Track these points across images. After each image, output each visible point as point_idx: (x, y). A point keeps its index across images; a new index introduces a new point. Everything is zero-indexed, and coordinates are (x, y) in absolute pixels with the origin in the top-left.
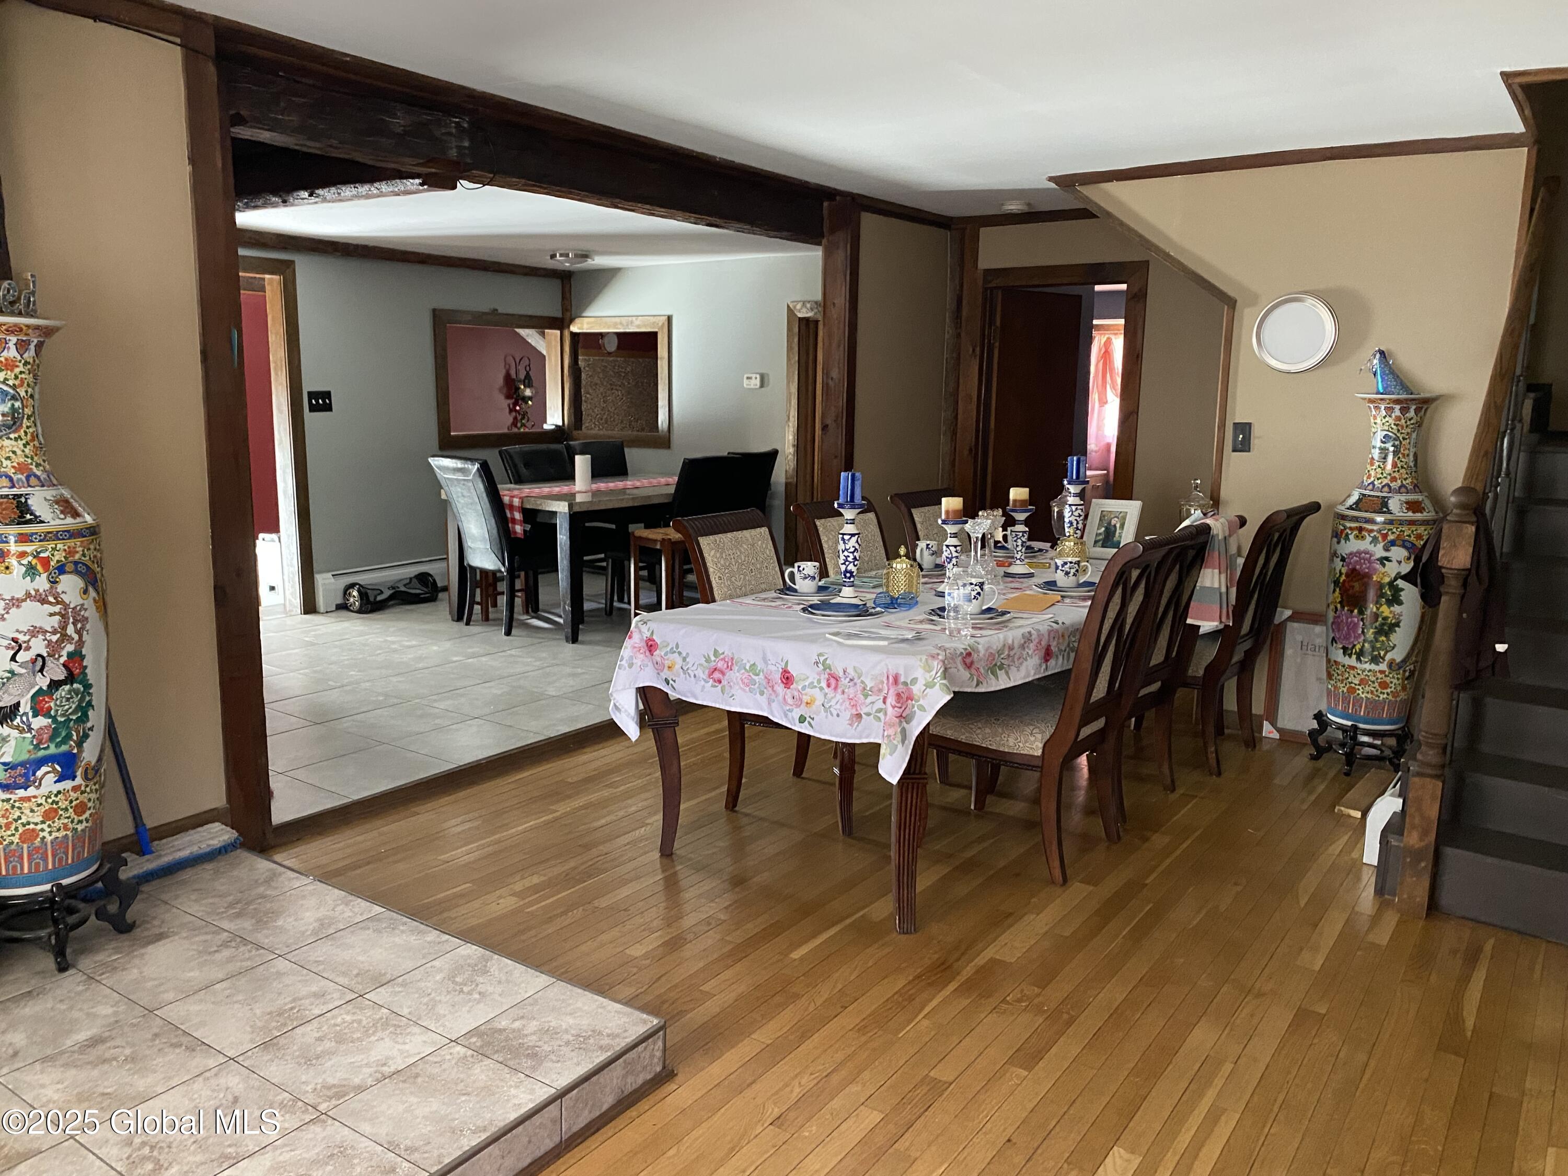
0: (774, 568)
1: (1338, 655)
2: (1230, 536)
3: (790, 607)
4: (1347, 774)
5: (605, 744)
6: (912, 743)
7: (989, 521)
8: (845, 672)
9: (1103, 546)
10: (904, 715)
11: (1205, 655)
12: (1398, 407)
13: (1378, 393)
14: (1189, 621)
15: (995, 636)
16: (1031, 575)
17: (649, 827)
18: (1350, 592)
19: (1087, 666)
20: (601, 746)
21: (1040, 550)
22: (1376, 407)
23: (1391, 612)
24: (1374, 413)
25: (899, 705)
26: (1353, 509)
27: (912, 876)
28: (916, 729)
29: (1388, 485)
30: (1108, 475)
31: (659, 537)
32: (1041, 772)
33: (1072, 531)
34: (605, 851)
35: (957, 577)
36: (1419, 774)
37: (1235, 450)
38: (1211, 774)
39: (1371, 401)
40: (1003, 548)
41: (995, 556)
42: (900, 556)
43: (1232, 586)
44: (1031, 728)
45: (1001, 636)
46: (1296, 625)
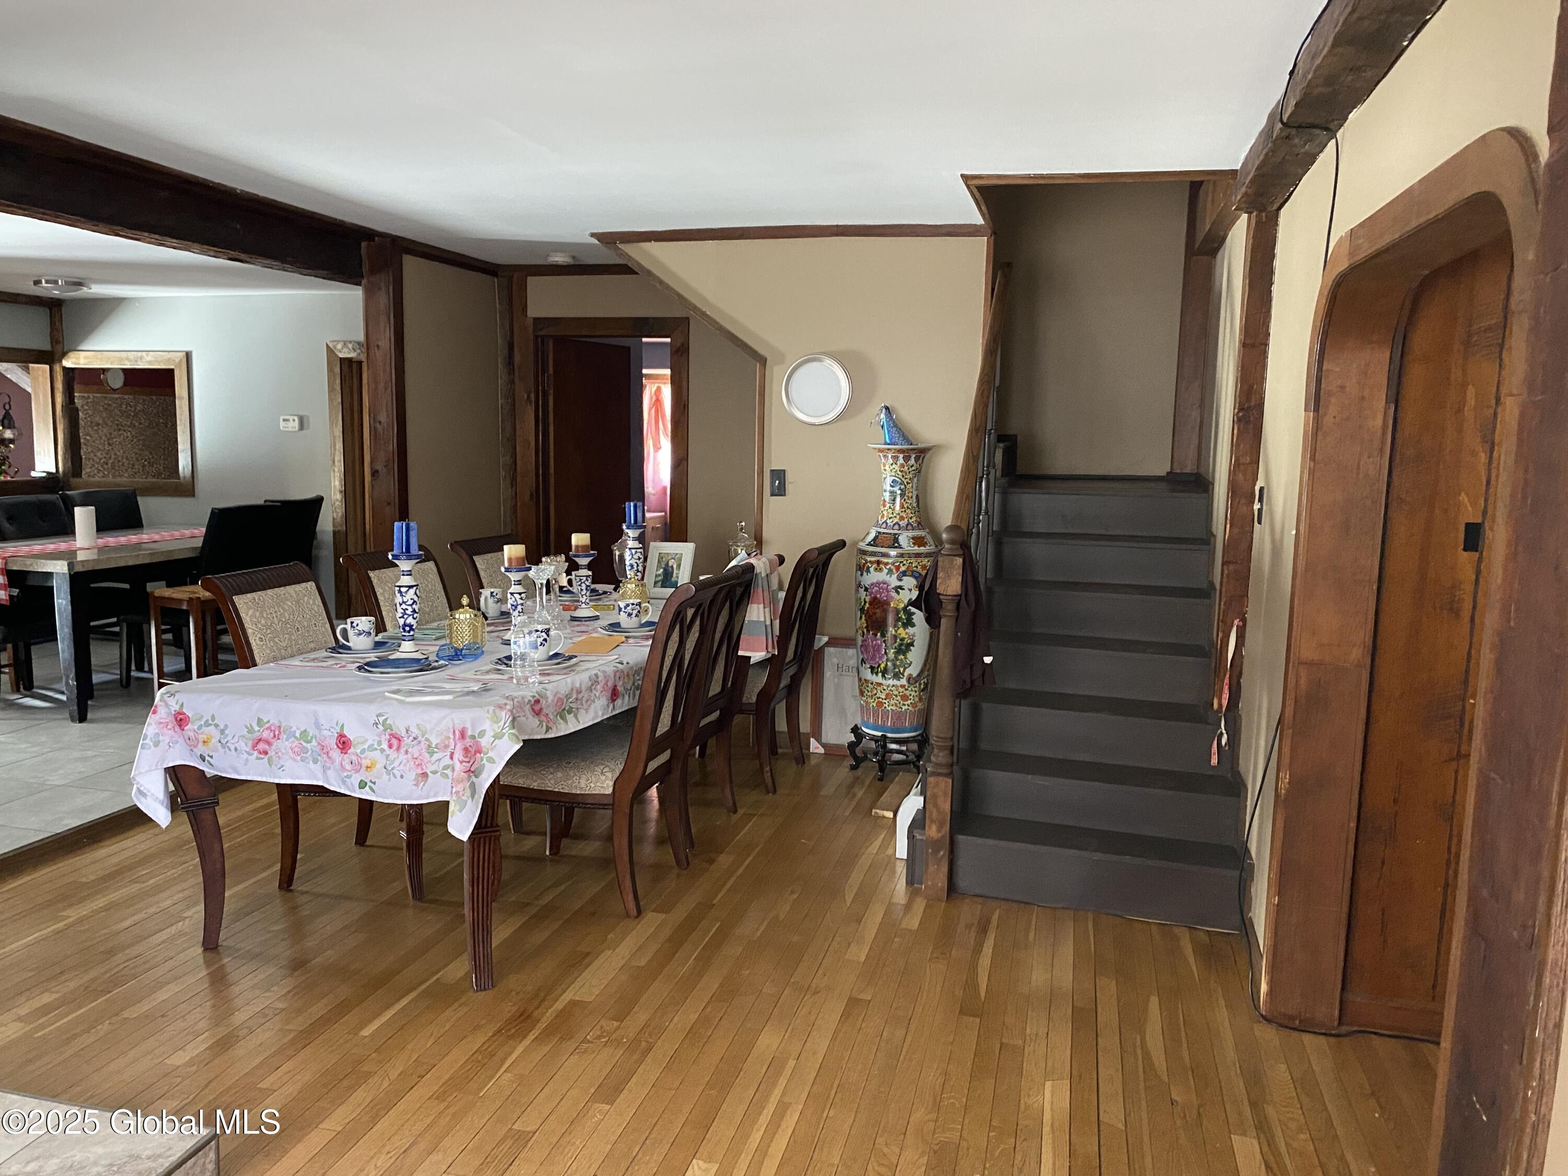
0: (323, 625)
1: (867, 674)
2: (771, 573)
3: (344, 666)
4: (881, 779)
5: (131, 833)
6: (483, 797)
7: (553, 567)
8: (407, 731)
9: (662, 587)
10: (472, 769)
11: (757, 683)
12: (901, 456)
13: (886, 444)
14: (740, 653)
15: (563, 682)
16: (596, 618)
17: (187, 920)
18: (874, 618)
19: (651, 702)
20: (122, 836)
21: (605, 593)
22: (885, 456)
23: (906, 633)
24: (883, 461)
25: (467, 760)
26: (872, 545)
27: (488, 932)
28: (485, 781)
29: (897, 523)
30: (665, 517)
31: (185, 596)
32: (613, 809)
33: (633, 574)
34: (133, 955)
35: (524, 624)
36: (934, 774)
37: (772, 495)
38: (768, 792)
39: (881, 451)
40: (568, 592)
41: (561, 601)
42: (463, 607)
43: (775, 619)
44: (602, 767)
45: (569, 680)
46: (832, 649)
